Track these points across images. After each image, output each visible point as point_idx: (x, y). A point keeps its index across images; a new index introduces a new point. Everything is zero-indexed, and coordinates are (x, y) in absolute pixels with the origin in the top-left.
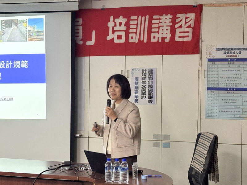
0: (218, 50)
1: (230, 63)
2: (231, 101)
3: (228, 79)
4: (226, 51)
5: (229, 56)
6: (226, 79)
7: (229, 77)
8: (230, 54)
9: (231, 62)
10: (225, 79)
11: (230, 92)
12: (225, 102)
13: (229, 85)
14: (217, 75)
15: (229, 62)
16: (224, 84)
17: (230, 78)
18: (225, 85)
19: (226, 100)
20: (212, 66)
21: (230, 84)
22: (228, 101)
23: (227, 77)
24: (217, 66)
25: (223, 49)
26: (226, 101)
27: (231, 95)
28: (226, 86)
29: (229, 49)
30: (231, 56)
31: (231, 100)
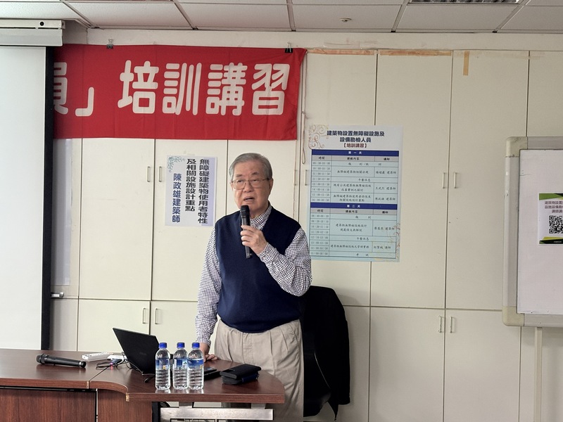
0: (330, 134)
1: (351, 159)
2: (353, 228)
3: (348, 188)
4: (345, 137)
5: (349, 145)
6: (345, 188)
7: (349, 184)
8: (351, 143)
9: (353, 157)
10: (343, 187)
11: (350, 212)
12: (342, 230)
13: (349, 198)
14: (328, 179)
15: (350, 157)
16: (341, 196)
17: (351, 185)
18: (342, 198)
19: (343, 225)
20: (320, 163)
21: (350, 196)
22: (347, 228)
23: (346, 184)
24: (329, 163)
25: (340, 133)
26: (343, 228)
27: (353, 216)
28: (344, 200)
29: (350, 133)
30: (353, 146)
31: (353, 226)
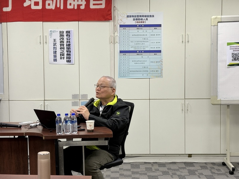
0: (128, 17)
1: (139, 29)
2: (140, 62)
4: (135, 18)
6: (136, 43)
8: (138, 21)
10: (135, 43)
11: (139, 54)
12: (135, 63)
14: (128, 39)
16: (134, 47)
17: (139, 42)
19: (136, 61)
20: (124, 31)
21: (139, 47)
23: (137, 41)
24: (128, 31)
25: (133, 16)
27: (140, 56)
28: (136, 49)
29: (138, 16)
